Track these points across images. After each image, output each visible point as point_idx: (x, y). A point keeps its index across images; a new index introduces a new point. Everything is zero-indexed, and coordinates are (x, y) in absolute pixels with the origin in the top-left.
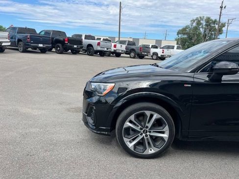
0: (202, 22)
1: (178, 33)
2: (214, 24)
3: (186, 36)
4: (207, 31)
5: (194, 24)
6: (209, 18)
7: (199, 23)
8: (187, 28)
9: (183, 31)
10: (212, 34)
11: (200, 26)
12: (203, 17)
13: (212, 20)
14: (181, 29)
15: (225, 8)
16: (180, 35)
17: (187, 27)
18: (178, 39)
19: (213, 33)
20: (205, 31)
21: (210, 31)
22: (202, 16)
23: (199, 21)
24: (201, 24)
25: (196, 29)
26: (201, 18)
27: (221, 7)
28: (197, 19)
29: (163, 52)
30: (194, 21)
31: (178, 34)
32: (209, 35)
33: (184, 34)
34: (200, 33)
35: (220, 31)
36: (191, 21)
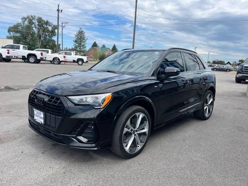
0: (33, 21)
1: (9, 31)
2: (47, 25)
3: (18, 35)
4: (41, 32)
5: (26, 23)
6: (40, 18)
7: (31, 22)
9: (14, 29)
10: (46, 35)
11: (33, 26)
12: (35, 16)
13: (44, 21)
15: (61, 11)
16: (11, 33)
17: (18, 25)
18: (11, 37)
19: (47, 33)
20: (39, 32)
21: (44, 31)
22: (33, 15)
23: (31, 20)
24: (33, 23)
25: (29, 28)
26: (32, 17)
27: (58, 10)
29: (8, 53)
30: (26, 19)
32: (44, 36)
33: (16, 32)
34: (34, 33)
35: (53, 33)
36: (22, 19)
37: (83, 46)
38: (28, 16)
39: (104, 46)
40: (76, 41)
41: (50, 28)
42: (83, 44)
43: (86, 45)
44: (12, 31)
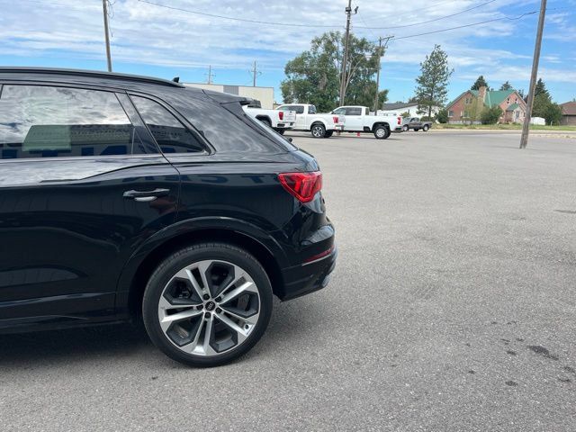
0: (335, 44)
1: (288, 70)
2: (361, 49)
3: (304, 77)
4: (349, 65)
5: (321, 50)
7: (330, 48)
8: (306, 58)
9: (296, 66)
10: (358, 72)
11: (333, 55)
12: (338, 33)
13: (356, 41)
14: (292, 59)
15: (356, 10)
16: (292, 75)
17: (305, 56)
18: (289, 83)
19: (360, 69)
20: (343, 66)
21: (354, 64)
22: (335, 31)
23: (330, 42)
24: (334, 49)
25: (325, 60)
26: (332, 35)
27: (349, 10)
28: (325, 37)
30: (319, 42)
31: (287, 73)
32: (353, 74)
33: (301, 72)
34: (334, 71)
35: (374, 65)
36: (313, 42)
37: (439, 90)
38: (325, 35)
39: (506, 87)
40: (422, 81)
41: (368, 55)
42: (439, 85)
43: (447, 88)
44: (293, 71)
